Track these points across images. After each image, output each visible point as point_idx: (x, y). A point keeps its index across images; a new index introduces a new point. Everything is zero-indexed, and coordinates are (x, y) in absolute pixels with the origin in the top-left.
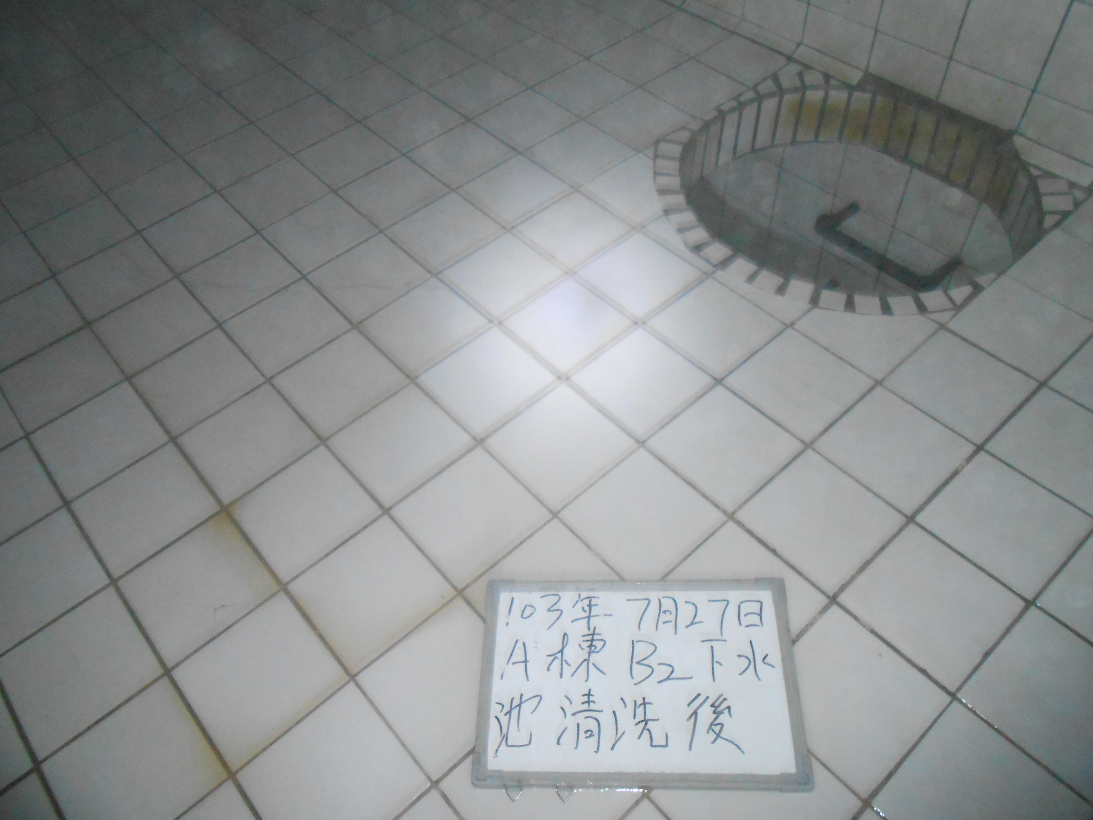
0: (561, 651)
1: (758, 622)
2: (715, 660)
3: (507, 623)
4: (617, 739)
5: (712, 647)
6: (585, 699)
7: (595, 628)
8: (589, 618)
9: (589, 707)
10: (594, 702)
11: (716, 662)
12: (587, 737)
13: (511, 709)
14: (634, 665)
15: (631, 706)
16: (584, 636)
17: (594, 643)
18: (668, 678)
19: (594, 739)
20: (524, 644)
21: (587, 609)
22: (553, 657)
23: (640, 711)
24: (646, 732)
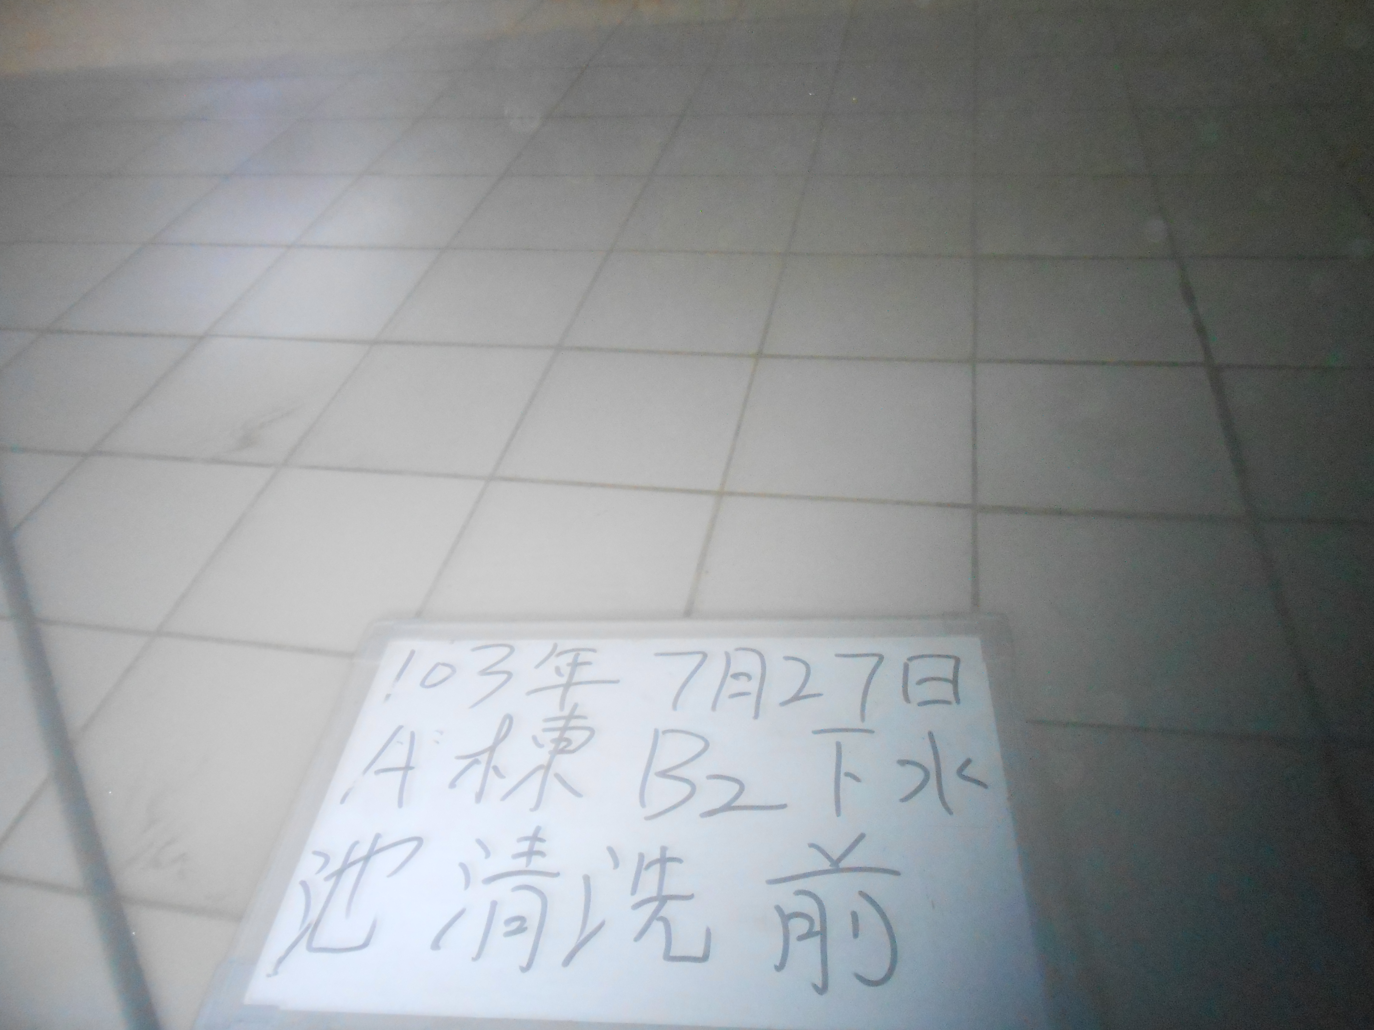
0: (492, 750)
1: (950, 696)
2: (843, 770)
3: (388, 696)
4: (582, 938)
5: (839, 746)
6: (524, 846)
7: (576, 706)
8: (568, 686)
9: (526, 867)
10: (541, 854)
11: (847, 774)
12: (508, 934)
13: (346, 865)
14: (652, 776)
15: (630, 866)
16: (547, 720)
17: (568, 734)
18: (728, 807)
19: (527, 940)
20: (413, 735)
21: (566, 670)
22: (467, 762)
23: (651, 876)
24: (658, 926)
